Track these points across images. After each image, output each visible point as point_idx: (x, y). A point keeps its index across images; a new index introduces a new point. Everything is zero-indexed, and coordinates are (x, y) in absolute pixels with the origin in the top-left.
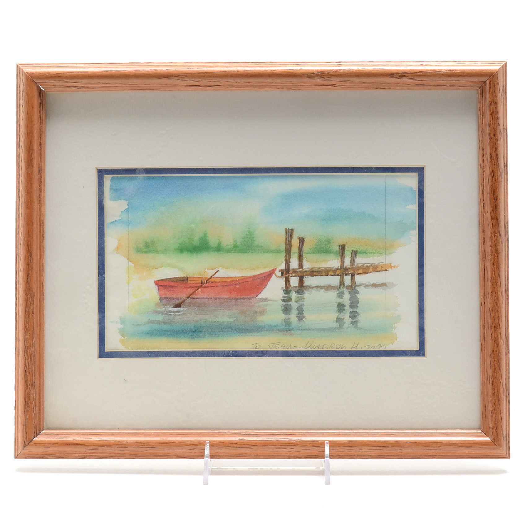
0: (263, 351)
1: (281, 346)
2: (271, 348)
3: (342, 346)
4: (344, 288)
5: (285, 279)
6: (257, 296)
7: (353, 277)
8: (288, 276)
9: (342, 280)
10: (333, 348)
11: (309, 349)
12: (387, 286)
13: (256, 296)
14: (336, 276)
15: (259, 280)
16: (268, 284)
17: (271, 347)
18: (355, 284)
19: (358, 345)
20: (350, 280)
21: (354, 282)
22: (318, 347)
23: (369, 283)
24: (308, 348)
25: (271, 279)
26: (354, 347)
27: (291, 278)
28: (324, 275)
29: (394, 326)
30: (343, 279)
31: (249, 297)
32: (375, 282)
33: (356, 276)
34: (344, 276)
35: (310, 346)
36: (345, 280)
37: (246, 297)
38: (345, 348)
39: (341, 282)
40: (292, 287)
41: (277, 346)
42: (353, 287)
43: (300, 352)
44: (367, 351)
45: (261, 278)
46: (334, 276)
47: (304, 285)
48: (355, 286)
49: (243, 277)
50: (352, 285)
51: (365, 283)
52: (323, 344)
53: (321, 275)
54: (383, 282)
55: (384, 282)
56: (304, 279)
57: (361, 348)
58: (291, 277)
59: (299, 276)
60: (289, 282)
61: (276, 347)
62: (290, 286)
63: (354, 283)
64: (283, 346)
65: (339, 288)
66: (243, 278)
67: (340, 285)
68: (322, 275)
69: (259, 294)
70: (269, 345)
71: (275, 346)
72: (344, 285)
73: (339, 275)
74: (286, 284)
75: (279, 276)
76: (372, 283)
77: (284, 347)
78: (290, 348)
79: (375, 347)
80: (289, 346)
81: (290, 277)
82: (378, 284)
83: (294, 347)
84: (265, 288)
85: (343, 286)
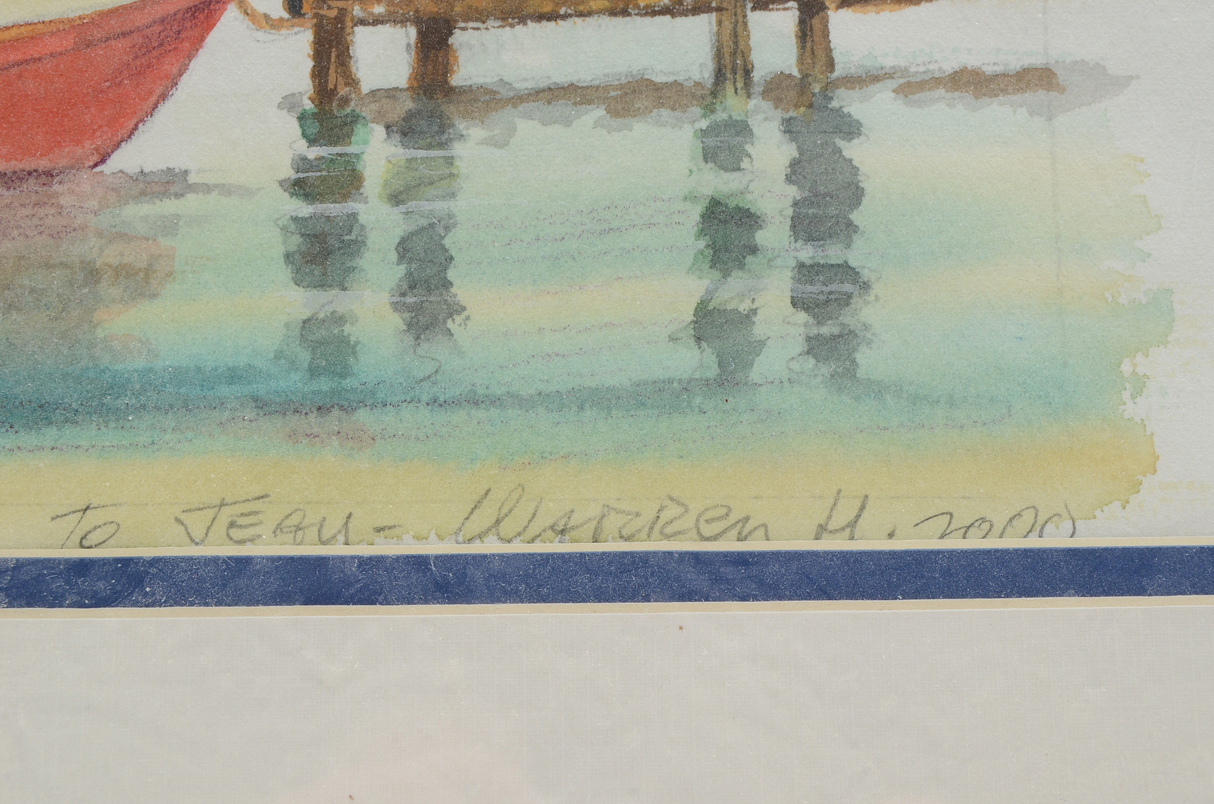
0: (126, 562)
1: (279, 528)
2: (197, 544)
3: (747, 519)
4: (749, 96)
5: (317, 34)
6: (103, 161)
7: (816, 22)
8: (333, 13)
9: (735, 35)
10: (668, 537)
11: (491, 547)
12: (1062, 90)
13: (95, 158)
14: (685, 13)
15: (120, 44)
16: (185, 76)
17: (198, 534)
18: (831, 64)
19: (862, 508)
20: (794, 40)
21: (820, 53)
22: (563, 532)
23: (931, 67)
24: (481, 536)
25: (213, 38)
26: (830, 527)
27: (360, 30)
28: (600, 12)
29: (1126, 368)
30: (740, 29)
31: (43, 164)
32: (972, 61)
33: (830, 13)
34: (749, 13)
35: (498, 522)
36: (752, 43)
37: (28, 164)
38: (768, 540)
39: (727, 56)
40: (365, 88)
41: (241, 521)
42: (817, 88)
43: (419, 562)
44: (938, 552)
45: (138, 29)
46: (673, 15)
47: (456, 80)
48: (829, 86)
49: (7, 28)
50: (805, 76)
51: (903, 63)
52: (594, 511)
53: (581, 15)
54: (1028, 61)
55: (1037, 61)
56: (458, 38)
57: (891, 535)
58: (363, 22)
59: (417, 21)
60: (344, 57)
61: (236, 534)
62: (352, 82)
63: (822, 60)
64: (295, 520)
65: (714, 94)
66: (13, 33)
67: (720, 75)
68: (589, 14)
69: (117, 146)
70: (183, 517)
71: (232, 525)
72: (747, 72)
73: (709, 10)
74: (319, 74)
75: (266, 16)
76: (949, 66)
77: (298, 528)
78: (341, 538)
79: (998, 527)
80: (340, 522)
81: (349, 24)
82: (996, 77)
83: (379, 530)
84: (163, 97)
85: (740, 85)
